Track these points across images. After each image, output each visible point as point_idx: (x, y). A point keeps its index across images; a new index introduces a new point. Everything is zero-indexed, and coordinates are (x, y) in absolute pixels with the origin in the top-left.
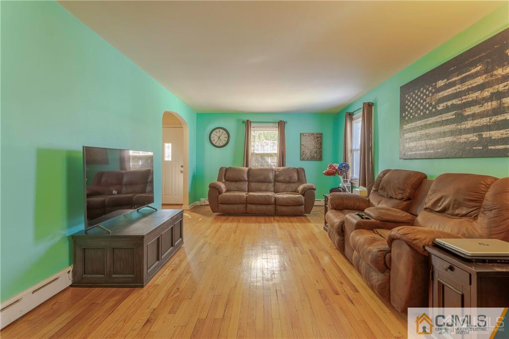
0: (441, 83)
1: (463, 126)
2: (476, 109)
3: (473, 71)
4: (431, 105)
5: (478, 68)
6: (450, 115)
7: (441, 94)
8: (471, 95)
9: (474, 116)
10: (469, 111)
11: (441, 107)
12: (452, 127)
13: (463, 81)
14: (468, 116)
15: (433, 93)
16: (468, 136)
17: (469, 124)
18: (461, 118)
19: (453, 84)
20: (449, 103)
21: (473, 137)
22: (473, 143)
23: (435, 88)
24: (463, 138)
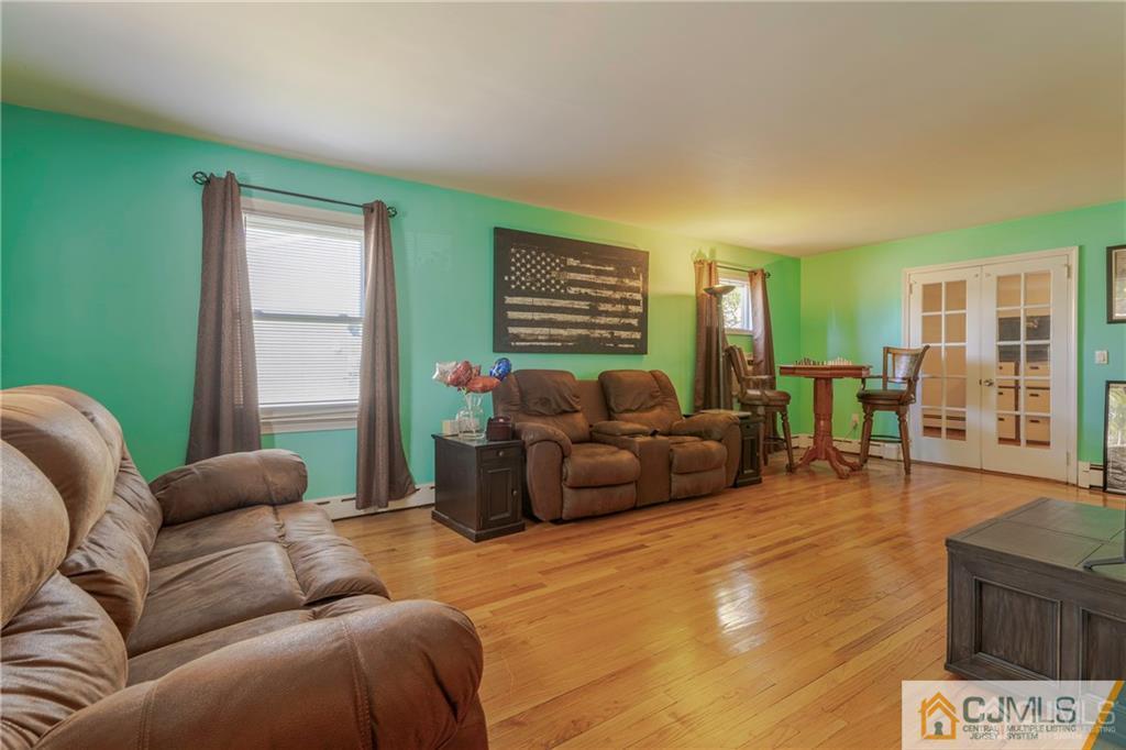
0: (572, 262)
1: (597, 321)
2: (608, 307)
3: (607, 268)
4: (558, 282)
5: (611, 269)
6: (583, 305)
7: (572, 276)
8: (605, 292)
9: (607, 314)
10: (603, 307)
11: (573, 290)
12: (586, 318)
13: (598, 273)
14: (603, 311)
15: (562, 270)
16: (603, 332)
17: (603, 320)
18: (594, 312)
19: (587, 271)
20: (583, 291)
21: (605, 333)
22: (606, 338)
23: (565, 264)
24: (597, 333)
